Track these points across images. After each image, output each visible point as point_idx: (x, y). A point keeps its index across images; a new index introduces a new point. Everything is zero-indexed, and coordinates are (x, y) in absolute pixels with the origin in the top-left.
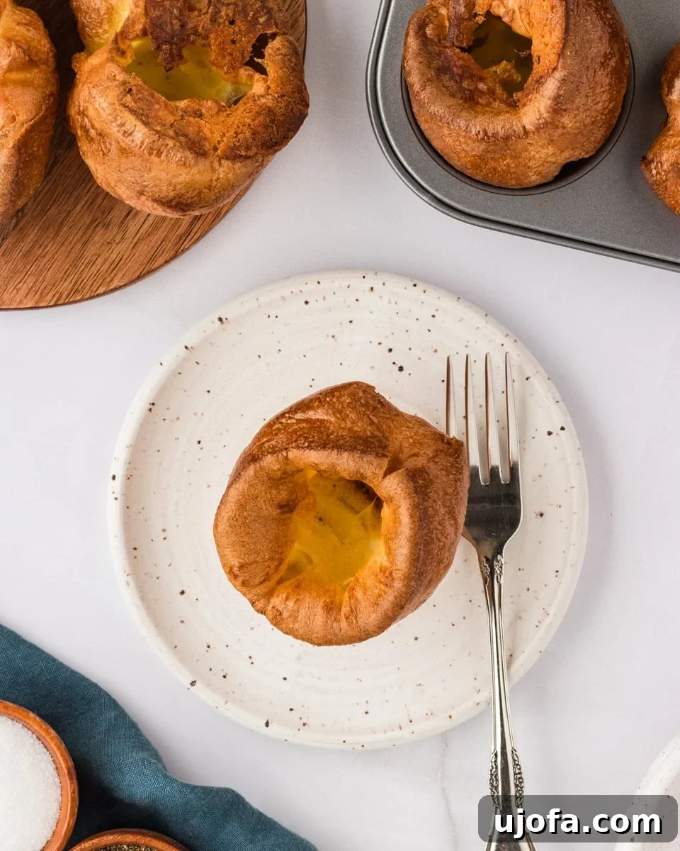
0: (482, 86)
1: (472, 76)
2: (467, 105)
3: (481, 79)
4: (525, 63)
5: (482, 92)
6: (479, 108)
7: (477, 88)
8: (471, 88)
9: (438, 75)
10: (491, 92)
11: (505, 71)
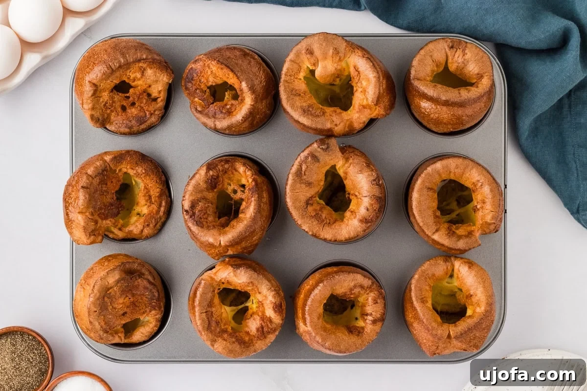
0: (228, 107)
1: (223, 107)
2: (231, 117)
3: (226, 105)
4: (232, 88)
5: (230, 108)
6: (234, 113)
7: (228, 109)
8: (226, 110)
9: (214, 118)
10: (232, 105)
11: (229, 95)
